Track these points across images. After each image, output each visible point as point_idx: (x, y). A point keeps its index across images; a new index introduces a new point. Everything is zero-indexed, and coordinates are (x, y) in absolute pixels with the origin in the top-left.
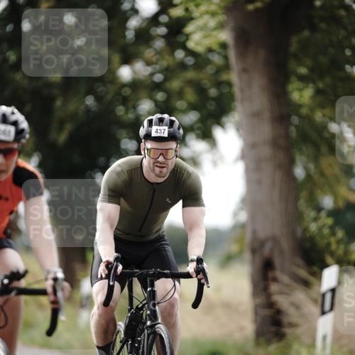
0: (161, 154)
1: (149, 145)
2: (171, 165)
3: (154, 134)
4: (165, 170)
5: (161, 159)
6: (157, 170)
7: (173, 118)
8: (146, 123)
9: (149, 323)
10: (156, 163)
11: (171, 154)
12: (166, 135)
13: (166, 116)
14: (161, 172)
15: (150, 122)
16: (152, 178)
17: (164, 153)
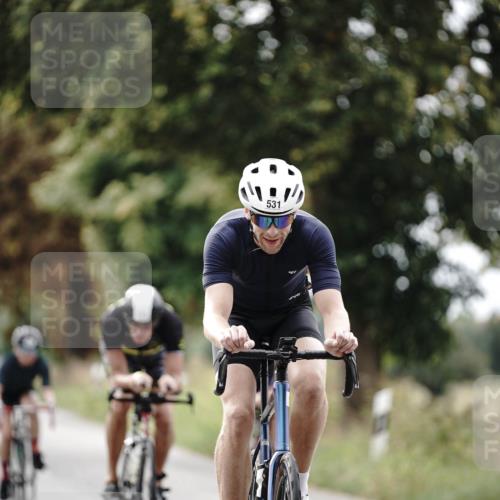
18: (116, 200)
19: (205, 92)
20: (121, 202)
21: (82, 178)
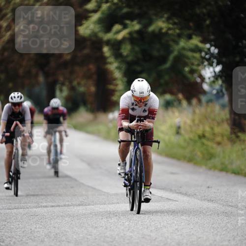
20: (119, 33)
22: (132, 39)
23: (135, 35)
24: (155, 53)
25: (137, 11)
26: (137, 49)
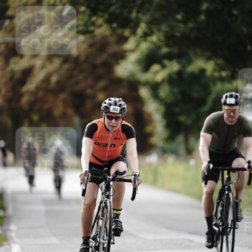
0: (232, 112)
1: (226, 107)
2: (237, 117)
3: (228, 102)
4: (234, 120)
5: (232, 114)
6: (230, 119)
7: (237, 94)
8: (224, 96)
9: (227, 192)
10: (229, 116)
11: (237, 112)
12: (234, 103)
13: (234, 93)
14: (232, 120)
15: (226, 97)
16: (228, 123)
17: (234, 111)
18: (156, 73)
19: (203, 17)
20: (158, 74)
21: (139, 62)
22: (171, 80)
23: (174, 76)
24: (195, 95)
25: (176, 50)
26: (176, 90)
